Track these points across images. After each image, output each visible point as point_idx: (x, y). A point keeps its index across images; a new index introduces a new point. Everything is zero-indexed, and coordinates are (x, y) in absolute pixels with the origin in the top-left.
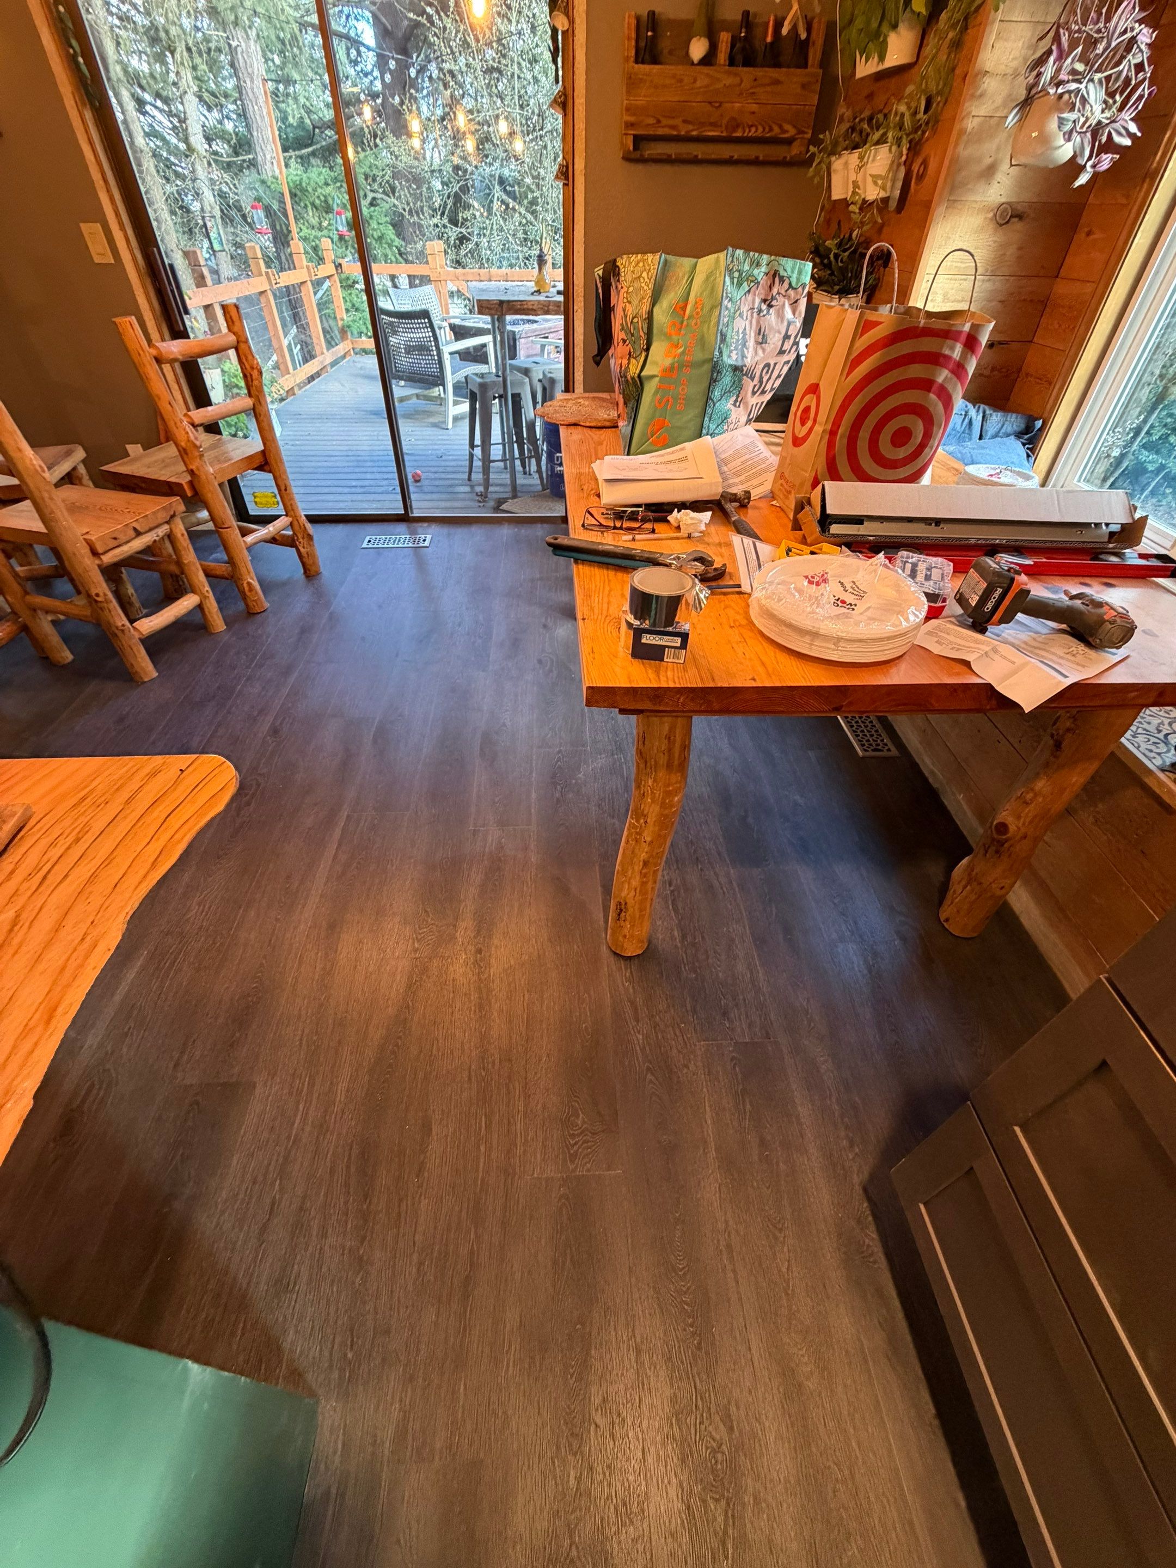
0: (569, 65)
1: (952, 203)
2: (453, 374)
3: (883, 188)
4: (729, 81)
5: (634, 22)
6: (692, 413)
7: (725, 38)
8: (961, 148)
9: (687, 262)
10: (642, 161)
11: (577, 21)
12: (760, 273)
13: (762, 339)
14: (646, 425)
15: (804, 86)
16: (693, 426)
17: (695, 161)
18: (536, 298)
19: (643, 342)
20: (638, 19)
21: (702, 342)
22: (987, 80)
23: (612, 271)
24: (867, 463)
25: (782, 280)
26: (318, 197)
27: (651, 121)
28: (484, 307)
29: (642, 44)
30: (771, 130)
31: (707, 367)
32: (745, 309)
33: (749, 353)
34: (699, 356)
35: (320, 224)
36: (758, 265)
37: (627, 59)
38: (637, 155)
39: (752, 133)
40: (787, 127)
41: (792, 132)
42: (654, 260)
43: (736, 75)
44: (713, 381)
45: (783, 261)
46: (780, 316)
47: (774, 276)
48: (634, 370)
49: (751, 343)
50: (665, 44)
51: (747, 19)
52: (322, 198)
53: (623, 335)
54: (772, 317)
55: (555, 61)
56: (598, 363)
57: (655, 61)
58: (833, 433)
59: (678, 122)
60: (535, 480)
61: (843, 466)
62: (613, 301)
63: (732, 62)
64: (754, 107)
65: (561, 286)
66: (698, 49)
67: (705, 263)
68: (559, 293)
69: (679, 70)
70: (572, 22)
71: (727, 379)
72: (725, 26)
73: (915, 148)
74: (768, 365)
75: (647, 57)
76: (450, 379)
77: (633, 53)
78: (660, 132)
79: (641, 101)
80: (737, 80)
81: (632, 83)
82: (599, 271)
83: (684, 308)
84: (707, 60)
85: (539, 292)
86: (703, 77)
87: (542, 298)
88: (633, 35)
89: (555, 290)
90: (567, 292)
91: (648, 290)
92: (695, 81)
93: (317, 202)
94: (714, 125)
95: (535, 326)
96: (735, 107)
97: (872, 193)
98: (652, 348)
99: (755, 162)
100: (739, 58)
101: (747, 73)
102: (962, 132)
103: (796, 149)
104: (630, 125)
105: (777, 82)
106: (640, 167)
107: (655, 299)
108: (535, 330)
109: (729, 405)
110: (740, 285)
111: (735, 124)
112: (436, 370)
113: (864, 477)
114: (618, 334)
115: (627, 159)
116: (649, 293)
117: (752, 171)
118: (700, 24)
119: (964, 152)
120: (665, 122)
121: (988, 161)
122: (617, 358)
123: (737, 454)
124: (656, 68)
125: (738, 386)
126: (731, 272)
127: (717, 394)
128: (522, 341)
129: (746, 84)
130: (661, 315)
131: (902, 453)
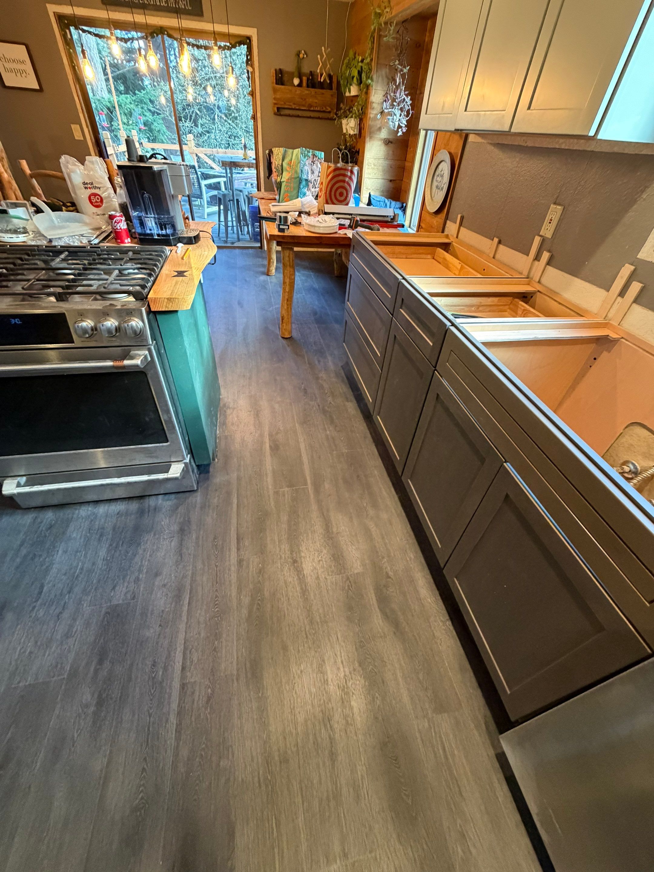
0: (254, 82)
1: (371, 138)
2: (206, 194)
3: (354, 131)
4: (307, 92)
5: (274, 72)
6: (295, 192)
7: (305, 79)
8: (370, 122)
9: (291, 150)
10: (281, 115)
11: (255, 69)
12: (310, 154)
13: (313, 173)
14: (283, 195)
15: (332, 96)
16: (296, 195)
17: (298, 116)
18: (244, 161)
19: (281, 172)
20: (276, 70)
21: (296, 172)
22: (374, 104)
23: (271, 152)
24: (335, 201)
25: (316, 157)
26: (127, 109)
27: (283, 103)
28: (224, 164)
29: (278, 78)
30: (322, 108)
31: (298, 179)
32: (307, 164)
33: (310, 176)
34: (296, 176)
35: (128, 122)
36: (309, 152)
37: (273, 83)
38: (278, 113)
39: (316, 109)
40: (328, 108)
41: (329, 109)
42: (282, 150)
43: (309, 90)
44: (300, 183)
45: (316, 151)
46: (317, 166)
47: (314, 155)
48: (279, 180)
49: (310, 173)
50: (285, 78)
51: (311, 73)
52: (129, 110)
53: (275, 170)
54: (315, 166)
55: (248, 81)
56: (268, 179)
57: (282, 84)
58: (326, 193)
59: (291, 104)
60: (247, 237)
61: (329, 201)
62: (272, 161)
63: (308, 86)
64: (316, 101)
65: (254, 157)
66: (296, 81)
67: (296, 151)
68: (254, 159)
69: (290, 88)
70: (254, 69)
71: (304, 183)
72: (305, 75)
73: (361, 120)
74: (315, 180)
75: (280, 83)
76: (205, 196)
77: (275, 81)
78: (286, 107)
79: (278, 97)
80: (309, 92)
81: (275, 91)
82: (267, 152)
83: (291, 163)
84: (300, 85)
85: (245, 159)
86: (299, 91)
87: (246, 161)
88: (274, 75)
89: (252, 159)
90: (257, 159)
91: (281, 157)
92: (296, 91)
93: (126, 111)
94: (304, 106)
95: (241, 175)
96: (310, 100)
97: (352, 133)
98: (284, 174)
99: (319, 118)
100: (310, 85)
101: (313, 91)
102: (370, 118)
103: (332, 115)
104: (275, 104)
105: (323, 94)
106: (280, 117)
107: (283, 160)
108: (241, 177)
109: (306, 190)
110: (305, 157)
111: (310, 106)
112: (198, 193)
113: (333, 204)
114: (274, 170)
115: (275, 114)
116: (281, 158)
117: (319, 121)
118: (296, 74)
119: (371, 123)
120: (287, 103)
121: (378, 126)
122: (274, 177)
123: (308, 203)
124: (283, 87)
125: (307, 185)
126: (302, 154)
127: (302, 187)
128: (236, 181)
129: (313, 93)
130: (285, 165)
131: (342, 198)
